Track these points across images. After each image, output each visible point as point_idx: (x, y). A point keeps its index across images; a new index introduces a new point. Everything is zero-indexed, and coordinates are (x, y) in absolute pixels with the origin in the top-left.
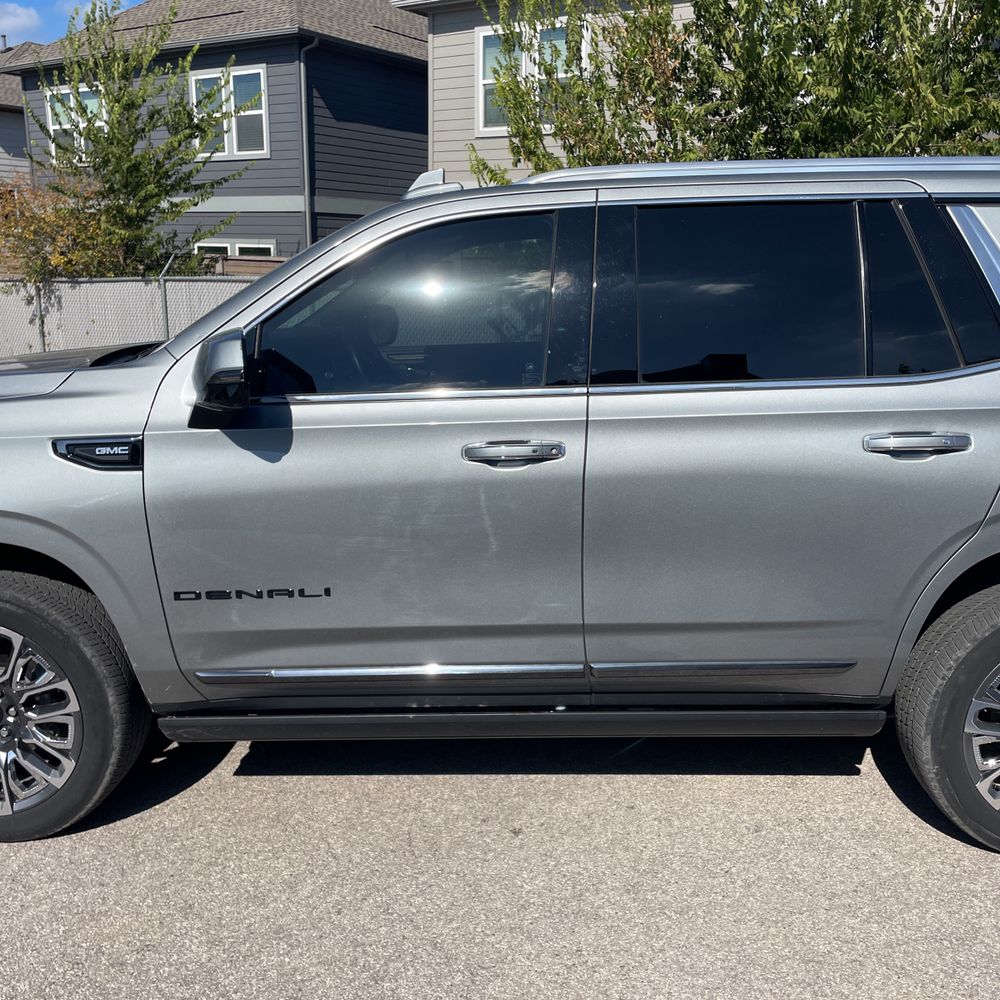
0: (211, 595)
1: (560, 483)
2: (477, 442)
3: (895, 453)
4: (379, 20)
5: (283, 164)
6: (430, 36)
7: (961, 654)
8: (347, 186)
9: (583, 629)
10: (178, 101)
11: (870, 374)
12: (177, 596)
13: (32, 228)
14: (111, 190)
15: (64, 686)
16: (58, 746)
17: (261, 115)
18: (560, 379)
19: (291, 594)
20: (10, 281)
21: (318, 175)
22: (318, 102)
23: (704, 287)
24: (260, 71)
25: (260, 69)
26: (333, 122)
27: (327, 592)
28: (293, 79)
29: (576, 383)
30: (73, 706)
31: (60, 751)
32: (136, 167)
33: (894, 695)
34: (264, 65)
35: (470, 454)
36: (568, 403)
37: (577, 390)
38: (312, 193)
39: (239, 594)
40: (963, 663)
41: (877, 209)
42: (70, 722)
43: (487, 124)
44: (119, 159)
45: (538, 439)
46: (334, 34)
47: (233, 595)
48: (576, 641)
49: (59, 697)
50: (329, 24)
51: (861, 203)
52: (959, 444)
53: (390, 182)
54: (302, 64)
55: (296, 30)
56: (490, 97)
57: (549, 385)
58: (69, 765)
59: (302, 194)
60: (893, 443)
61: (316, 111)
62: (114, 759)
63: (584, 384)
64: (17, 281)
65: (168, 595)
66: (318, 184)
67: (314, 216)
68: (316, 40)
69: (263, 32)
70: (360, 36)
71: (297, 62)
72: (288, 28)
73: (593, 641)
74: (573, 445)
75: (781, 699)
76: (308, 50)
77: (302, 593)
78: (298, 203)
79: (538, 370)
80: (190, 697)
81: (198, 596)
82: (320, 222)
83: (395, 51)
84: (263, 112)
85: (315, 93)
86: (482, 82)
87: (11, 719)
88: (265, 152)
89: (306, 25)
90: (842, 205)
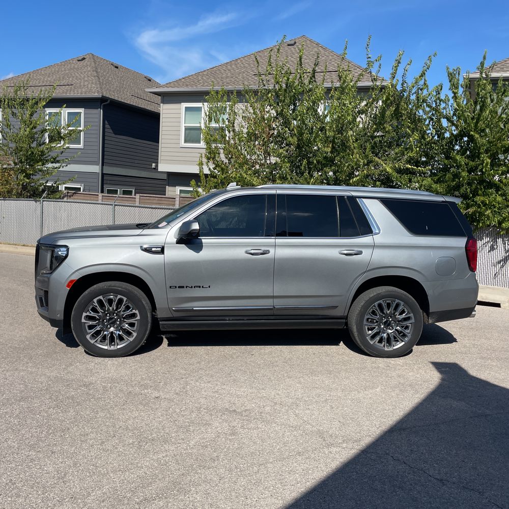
0: (179, 287)
1: (268, 260)
2: (249, 249)
3: (346, 255)
4: (133, 92)
5: (89, 152)
6: (162, 104)
7: (362, 304)
8: (118, 163)
9: (273, 297)
11: (340, 236)
12: (170, 287)
15: (137, 312)
16: (132, 329)
18: (268, 235)
19: (200, 287)
21: (105, 157)
22: (107, 126)
23: (295, 214)
24: (81, 111)
25: (81, 110)
26: (113, 135)
27: (209, 287)
28: (97, 120)
29: (272, 236)
30: (138, 318)
31: (133, 331)
33: (347, 316)
34: (84, 109)
35: (247, 252)
36: (271, 240)
37: (273, 238)
38: (103, 165)
39: (186, 287)
40: (363, 306)
41: (341, 198)
42: (136, 322)
43: (186, 141)
45: (264, 249)
46: (116, 99)
47: (185, 287)
48: (272, 300)
49: (134, 315)
50: (113, 94)
51: (337, 197)
52: (360, 253)
53: (136, 161)
54: (102, 110)
55: (101, 96)
56: (187, 131)
57: (265, 236)
58: (135, 334)
59: (98, 165)
60: (345, 252)
61: (106, 130)
62: (148, 332)
63: (274, 236)
65: (168, 286)
66: (105, 161)
67: (103, 175)
68: (109, 101)
69: (84, 96)
70: (126, 100)
71: (99, 109)
72: (96, 95)
73: (275, 300)
74: (272, 251)
75: (320, 317)
76: (104, 105)
77: (203, 287)
78: (96, 169)
79: (263, 232)
80: (170, 315)
81: (176, 287)
82: (105, 178)
83: (141, 107)
84: (82, 129)
85: (106, 122)
86: (184, 125)
87: (118, 323)
88: (81, 146)
89: (105, 94)
90: (333, 197)
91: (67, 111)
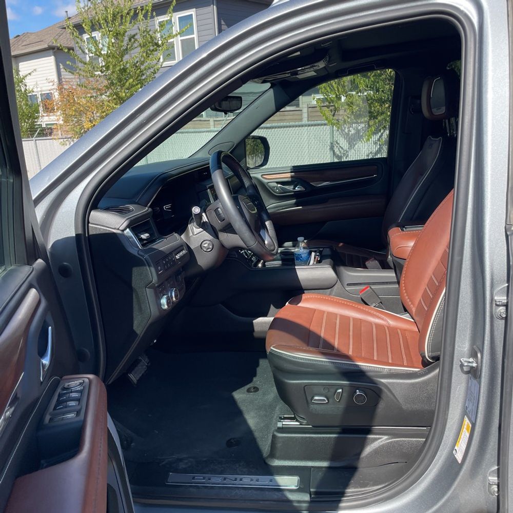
10: (145, 29)
13: (73, 108)
14: (112, 84)
17: (194, 38)
20: (65, 138)
25: (192, 12)
28: (210, 21)
32: (124, 70)
34: (194, 9)
44: (115, 66)
54: (215, 6)
64: (69, 138)
71: (212, 6)
84: (195, 36)
85: (223, 23)
91: (178, 16)
